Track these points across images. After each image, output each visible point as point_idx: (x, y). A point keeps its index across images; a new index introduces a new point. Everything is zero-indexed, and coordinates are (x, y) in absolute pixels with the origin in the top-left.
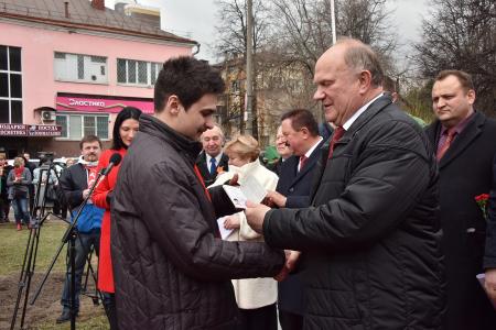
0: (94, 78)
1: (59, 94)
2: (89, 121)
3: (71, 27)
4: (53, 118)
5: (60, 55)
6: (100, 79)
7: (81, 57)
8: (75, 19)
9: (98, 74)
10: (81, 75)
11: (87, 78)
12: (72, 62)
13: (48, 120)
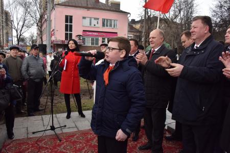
0: (95, 25)
1: (84, 31)
2: (92, 40)
3: (88, 8)
4: (81, 38)
5: (84, 18)
6: (97, 25)
7: (91, 18)
8: (89, 6)
9: (96, 24)
10: (90, 24)
11: (93, 25)
12: (88, 20)
13: (80, 39)
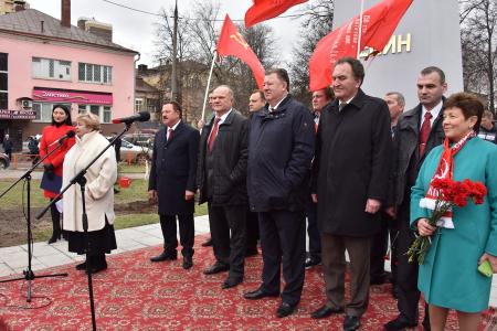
0: (61, 76)
1: (36, 88)
3: (45, 39)
4: (31, 105)
5: (36, 59)
6: (66, 77)
7: (52, 61)
8: (48, 33)
9: (64, 74)
10: (51, 74)
11: (56, 76)
12: (45, 65)
13: (27, 107)
